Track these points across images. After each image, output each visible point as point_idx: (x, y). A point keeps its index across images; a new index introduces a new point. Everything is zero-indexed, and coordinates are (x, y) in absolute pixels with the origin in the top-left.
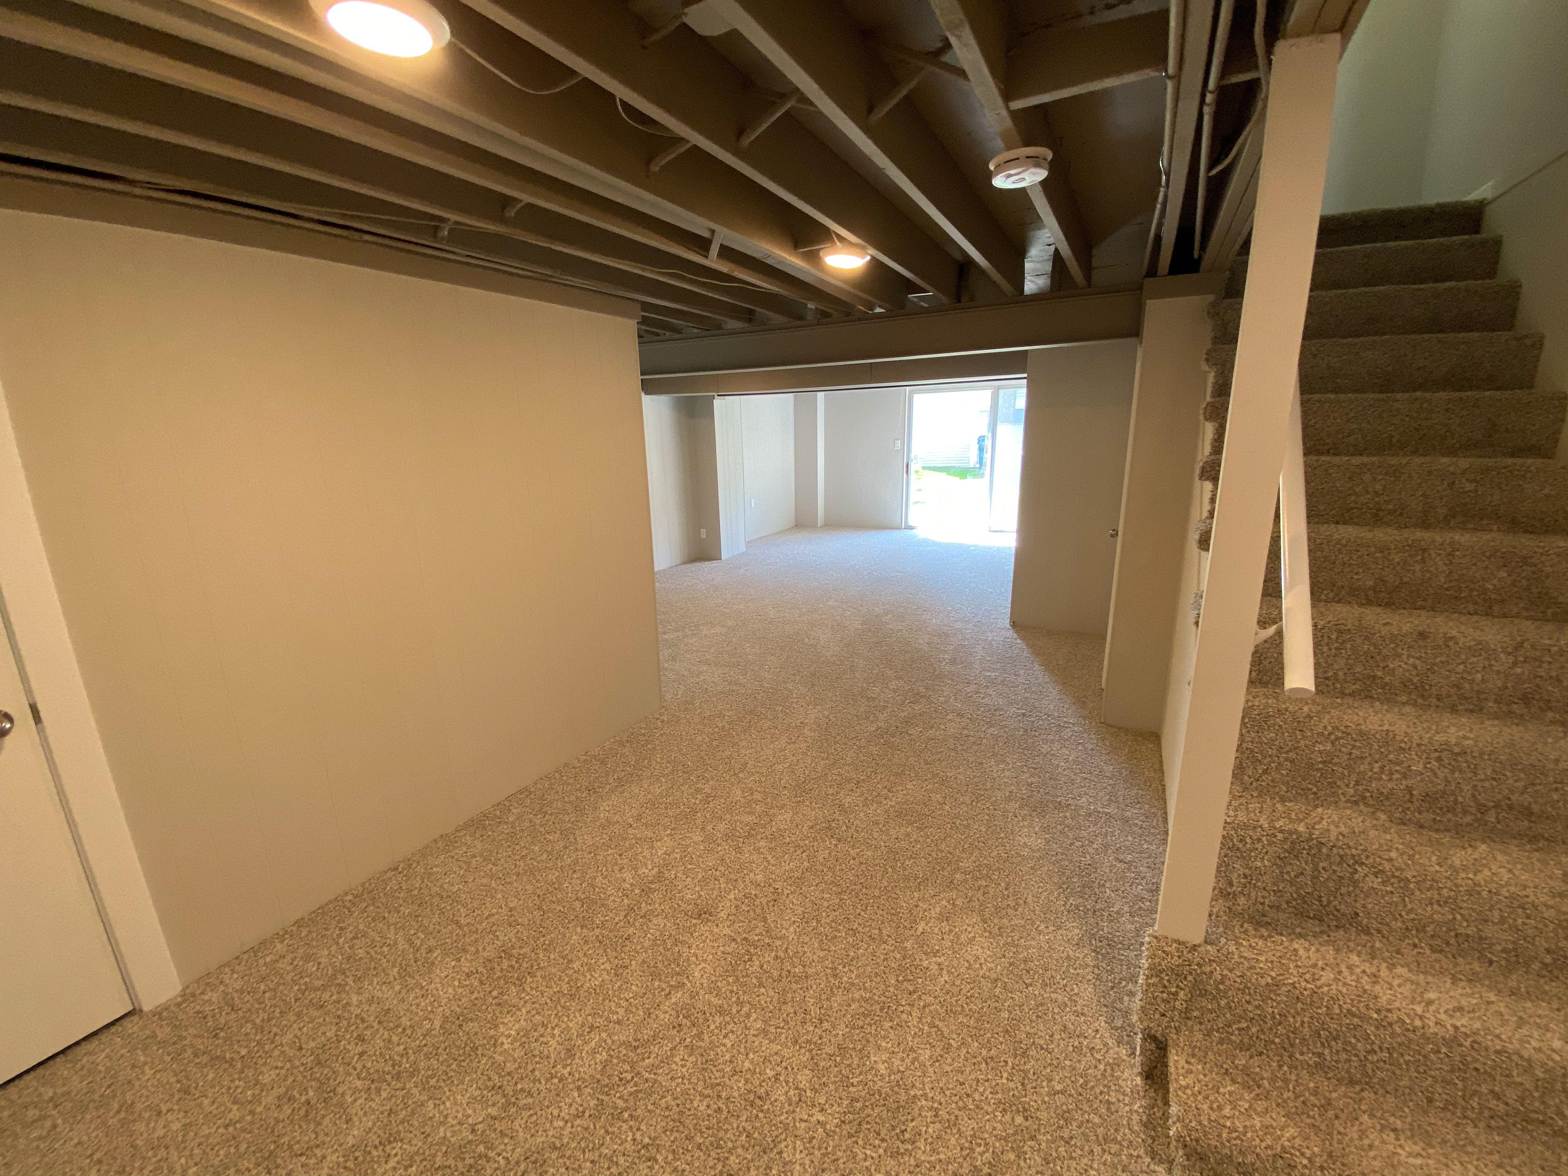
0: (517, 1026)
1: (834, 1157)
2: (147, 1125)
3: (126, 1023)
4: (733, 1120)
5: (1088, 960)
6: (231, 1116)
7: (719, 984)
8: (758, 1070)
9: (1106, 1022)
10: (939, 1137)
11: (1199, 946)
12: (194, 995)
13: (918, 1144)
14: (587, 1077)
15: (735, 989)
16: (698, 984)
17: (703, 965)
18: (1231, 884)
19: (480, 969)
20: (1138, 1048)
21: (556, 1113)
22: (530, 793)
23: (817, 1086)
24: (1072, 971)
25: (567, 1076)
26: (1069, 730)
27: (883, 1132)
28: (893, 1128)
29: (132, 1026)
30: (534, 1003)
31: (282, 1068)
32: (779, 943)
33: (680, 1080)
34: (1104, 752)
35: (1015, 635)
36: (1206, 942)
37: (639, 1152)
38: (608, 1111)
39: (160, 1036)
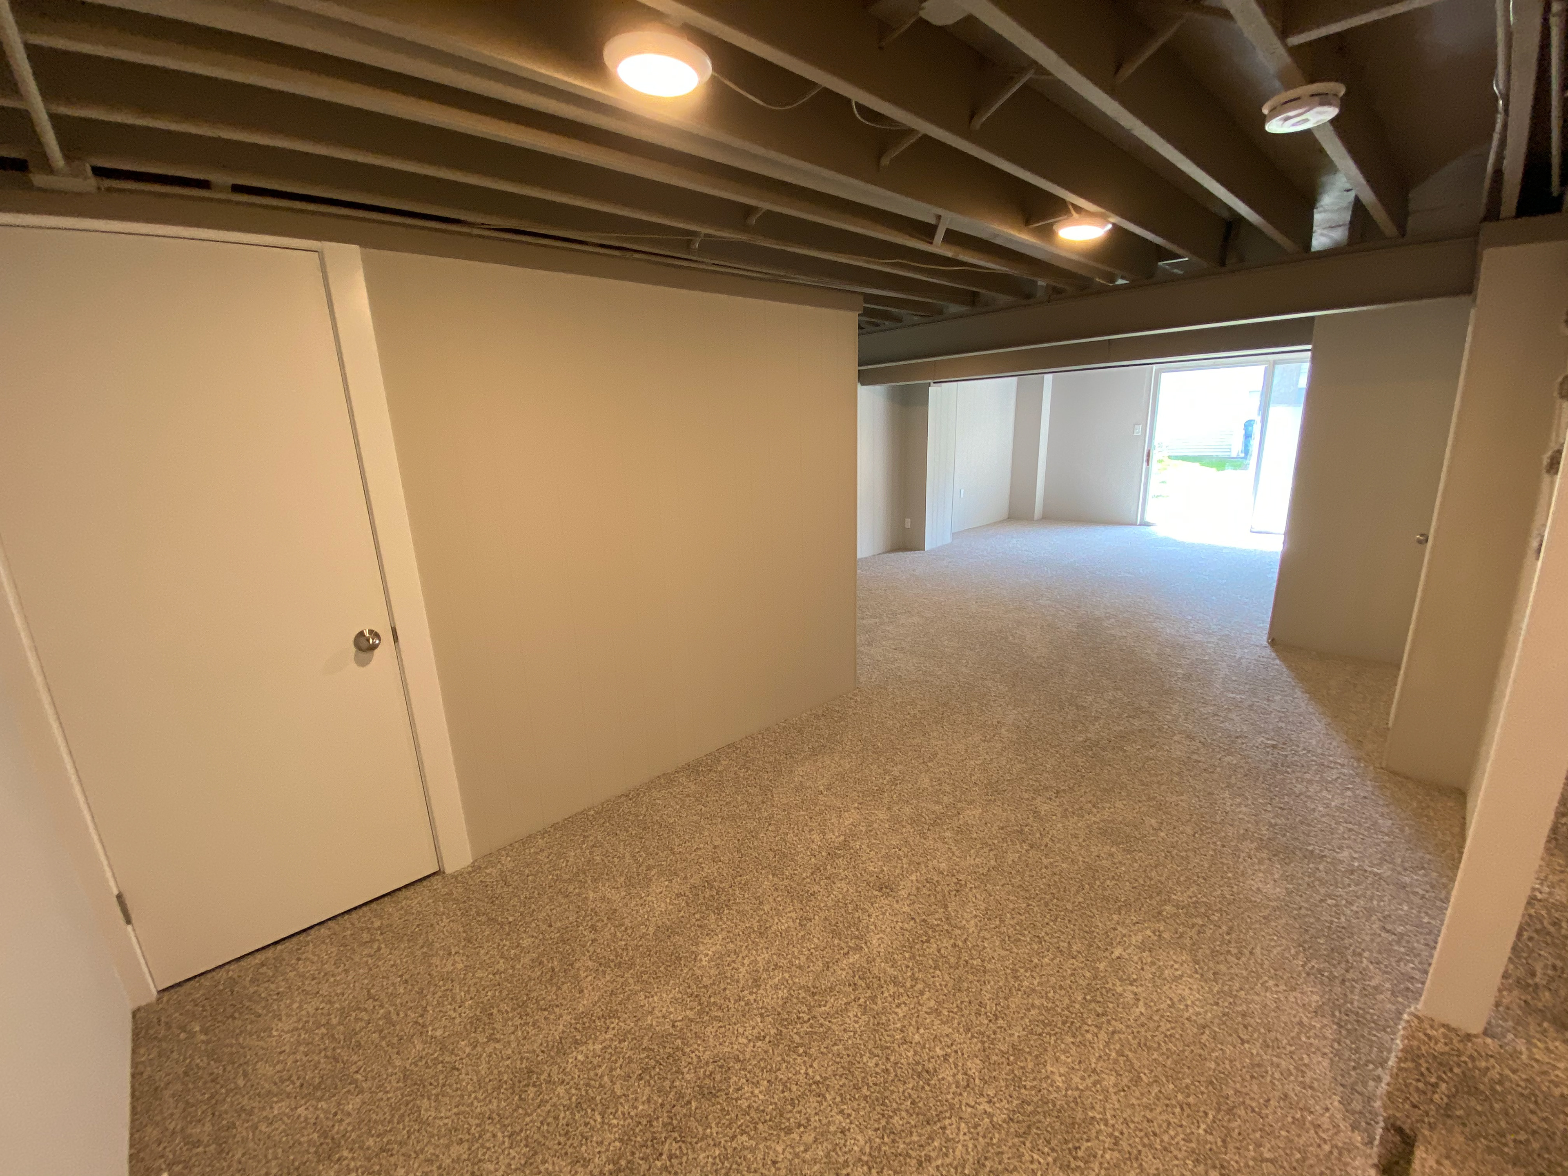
0: (713, 949)
1: (999, 1150)
2: (441, 961)
3: (433, 880)
4: (900, 1084)
5: (1328, 1033)
6: (497, 967)
7: (895, 956)
8: (927, 1046)
9: (1340, 1102)
10: (1116, 1166)
11: (1476, 1036)
12: (480, 868)
13: (1092, 1165)
14: (769, 1007)
15: (910, 964)
16: (875, 952)
17: (881, 935)
18: (1533, 974)
19: (687, 893)
20: (1378, 1137)
21: (741, 1030)
22: (737, 748)
23: (987, 1078)
24: (1304, 1039)
25: (752, 1001)
26: (1335, 770)
27: (1054, 1143)
28: (1066, 1142)
29: (436, 882)
30: (729, 932)
31: (536, 938)
32: (958, 932)
33: (852, 1034)
34: (1381, 802)
35: (1273, 654)
36: (1485, 1033)
37: (810, 1085)
38: (785, 1042)
39: (455, 895)
